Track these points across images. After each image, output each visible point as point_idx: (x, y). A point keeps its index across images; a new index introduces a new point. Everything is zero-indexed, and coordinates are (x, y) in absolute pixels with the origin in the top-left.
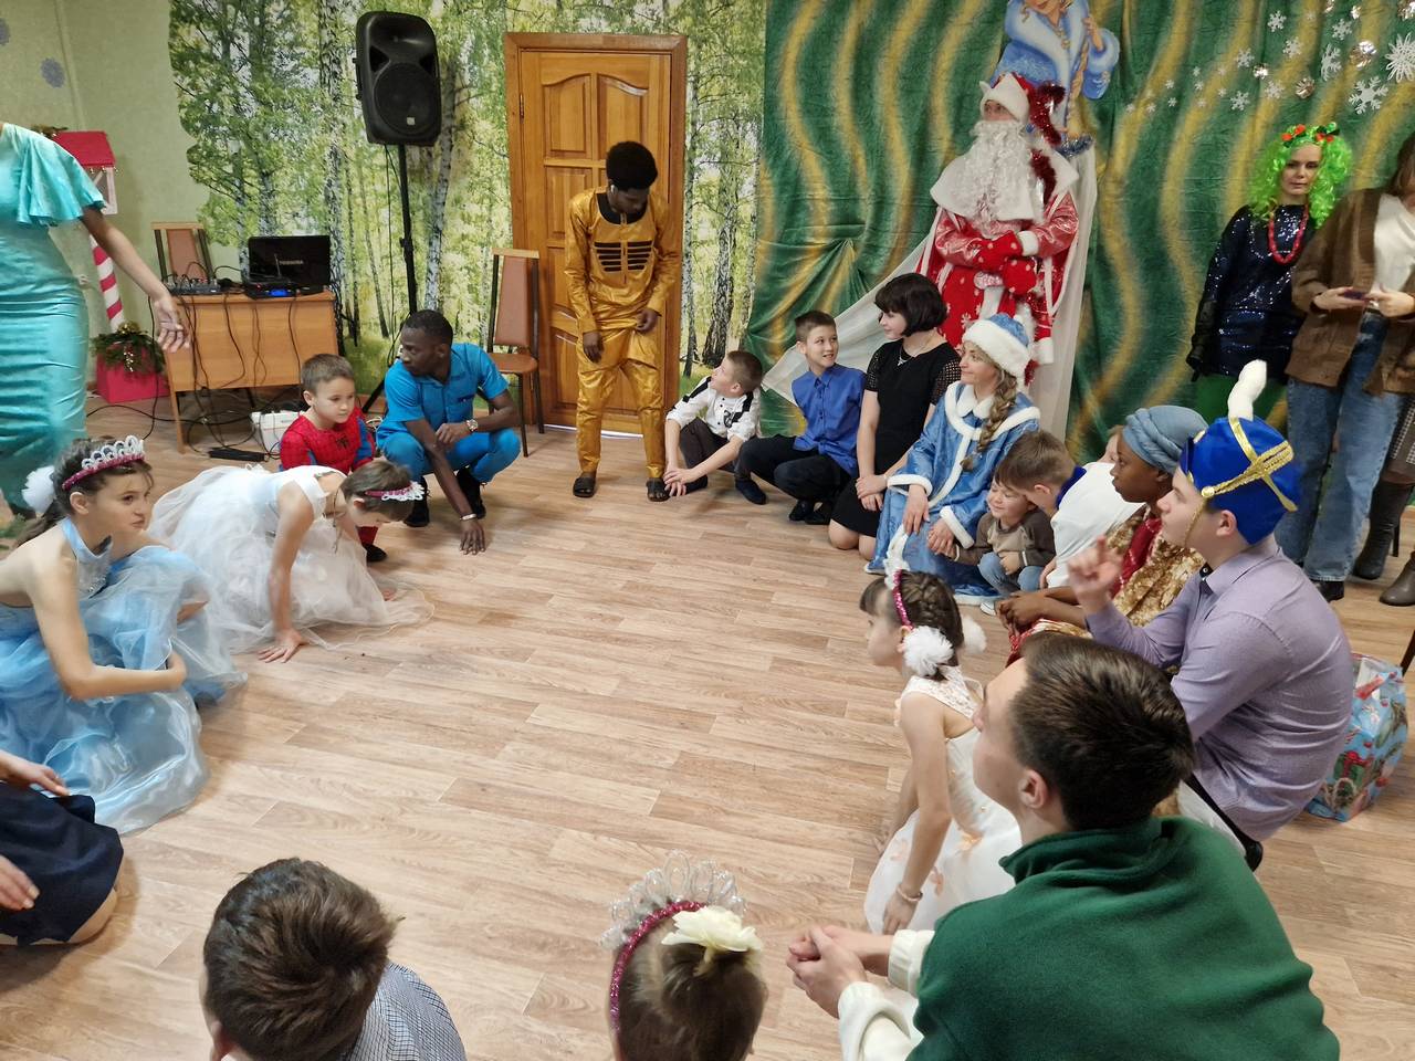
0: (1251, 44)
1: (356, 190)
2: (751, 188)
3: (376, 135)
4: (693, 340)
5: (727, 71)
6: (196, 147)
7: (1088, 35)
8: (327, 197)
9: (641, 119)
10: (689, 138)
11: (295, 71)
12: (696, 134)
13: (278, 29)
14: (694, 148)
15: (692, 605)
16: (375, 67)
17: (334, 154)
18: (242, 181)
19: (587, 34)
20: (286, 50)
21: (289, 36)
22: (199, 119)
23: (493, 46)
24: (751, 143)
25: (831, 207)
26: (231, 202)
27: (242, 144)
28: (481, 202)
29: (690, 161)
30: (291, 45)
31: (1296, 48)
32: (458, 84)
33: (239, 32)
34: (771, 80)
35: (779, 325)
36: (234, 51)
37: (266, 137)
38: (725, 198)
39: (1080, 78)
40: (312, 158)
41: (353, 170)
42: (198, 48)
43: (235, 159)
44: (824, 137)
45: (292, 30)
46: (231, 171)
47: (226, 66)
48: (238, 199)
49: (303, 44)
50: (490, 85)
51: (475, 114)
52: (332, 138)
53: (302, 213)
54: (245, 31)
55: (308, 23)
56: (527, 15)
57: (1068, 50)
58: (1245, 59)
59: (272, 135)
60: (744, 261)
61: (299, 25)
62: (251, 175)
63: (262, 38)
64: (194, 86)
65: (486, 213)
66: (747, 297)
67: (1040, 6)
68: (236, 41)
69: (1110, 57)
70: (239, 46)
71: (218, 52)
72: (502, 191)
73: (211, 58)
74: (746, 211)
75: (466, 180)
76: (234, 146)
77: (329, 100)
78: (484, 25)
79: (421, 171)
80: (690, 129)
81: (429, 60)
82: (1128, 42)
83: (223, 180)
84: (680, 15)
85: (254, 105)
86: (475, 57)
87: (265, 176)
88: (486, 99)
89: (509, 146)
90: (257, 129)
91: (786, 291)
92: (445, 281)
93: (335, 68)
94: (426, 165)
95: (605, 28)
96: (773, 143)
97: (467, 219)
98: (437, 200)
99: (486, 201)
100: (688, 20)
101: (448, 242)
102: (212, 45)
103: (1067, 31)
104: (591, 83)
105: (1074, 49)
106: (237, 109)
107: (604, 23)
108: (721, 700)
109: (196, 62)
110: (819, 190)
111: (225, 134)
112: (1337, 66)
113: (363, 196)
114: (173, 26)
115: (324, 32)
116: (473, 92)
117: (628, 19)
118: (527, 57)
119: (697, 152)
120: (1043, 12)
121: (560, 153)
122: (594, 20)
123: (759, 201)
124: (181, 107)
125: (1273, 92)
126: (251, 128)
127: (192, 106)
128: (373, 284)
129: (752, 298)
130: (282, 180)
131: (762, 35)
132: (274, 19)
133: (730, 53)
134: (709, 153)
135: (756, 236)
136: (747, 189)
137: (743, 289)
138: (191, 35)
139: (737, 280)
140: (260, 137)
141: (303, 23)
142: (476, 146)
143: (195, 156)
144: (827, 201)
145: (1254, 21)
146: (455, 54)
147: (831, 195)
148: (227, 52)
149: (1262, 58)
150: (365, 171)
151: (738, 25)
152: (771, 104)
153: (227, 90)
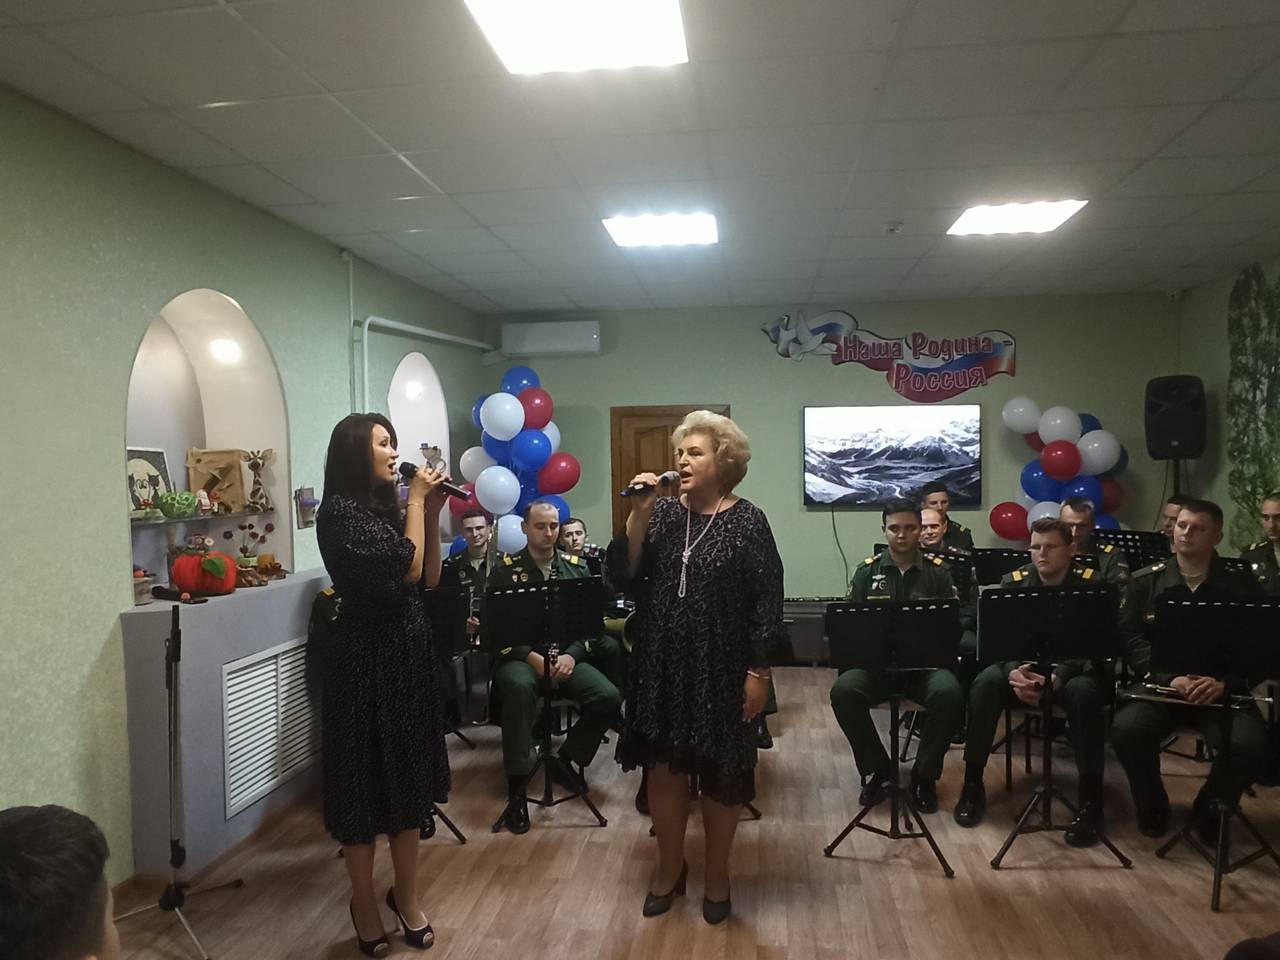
22: (1237, 450)
26: (1248, 515)
27: (1257, 468)
33: (1263, 379)
36: (1258, 393)
37: (1271, 460)
42: (1241, 395)
43: (1253, 481)
46: (1249, 490)
47: (1253, 407)
54: (1266, 378)
59: (1273, 458)
63: (1273, 383)
64: (1236, 424)
68: (1261, 386)
70: (1262, 391)
71: (1250, 397)
73: (1245, 401)
83: (1245, 497)
85: (1265, 435)
90: (1266, 454)
102: (1247, 392)
106: (1257, 441)
109: (1240, 407)
111: (1248, 460)
114: (1230, 381)
126: (1263, 454)
138: (1238, 386)
140: (1267, 460)
143: (1232, 478)
148: (1255, 396)
153: (1252, 426)
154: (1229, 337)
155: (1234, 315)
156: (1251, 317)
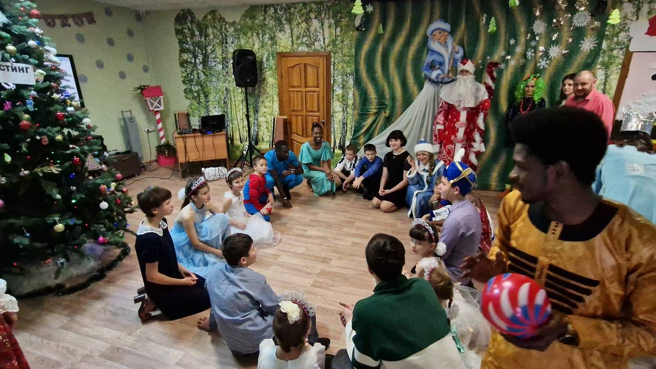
0: (505, 49)
1: (233, 100)
2: (352, 95)
3: (238, 85)
4: (335, 142)
5: (343, 61)
6: (186, 89)
7: (453, 48)
8: (224, 102)
9: (318, 76)
10: (332, 81)
11: (215, 66)
12: (334, 80)
13: (211, 53)
14: (334, 84)
15: (329, 226)
16: (238, 65)
17: (226, 89)
18: (199, 98)
19: (301, 52)
20: (212, 60)
21: (214, 56)
22: (187, 80)
23: (273, 57)
24: (351, 82)
25: (376, 101)
26: (196, 105)
27: (200, 87)
28: (270, 102)
29: (333, 88)
30: (214, 58)
31: (519, 50)
32: (263, 68)
33: (199, 55)
34: (357, 63)
35: (362, 137)
36: (197, 60)
37: (207, 85)
38: (344, 98)
39: (452, 60)
40: (219, 90)
41: (232, 94)
42: (187, 60)
43: (198, 92)
44: (374, 80)
45: (214, 54)
46: (196, 95)
47: (195, 65)
48: (198, 103)
49: (217, 58)
50: (272, 67)
51: (268, 76)
52: (226, 85)
53: (217, 107)
54: (201, 55)
55: (219, 51)
56: (283, 47)
57: (448, 52)
58: (503, 53)
59: (208, 85)
60: (350, 117)
61: (216, 52)
62: (202, 96)
63: (205, 57)
64: (186, 71)
65: (271, 105)
66: (352, 128)
67: (439, 39)
69: (461, 54)
70: (199, 59)
71: (193, 61)
72: (276, 99)
73: (191, 63)
74: (350, 102)
75: (266, 96)
76: (196, 88)
77: (225, 74)
78: (270, 50)
79: (252, 94)
80: (332, 78)
81: (254, 62)
82: (466, 49)
83: (194, 98)
84: (329, 45)
85: (203, 76)
86: (268, 60)
87: (206, 96)
88: (271, 72)
89: (278, 85)
90: (204, 83)
91: (364, 126)
92: (259, 126)
93: (226, 64)
94: (253, 91)
95: (306, 49)
96: (358, 82)
97: (265, 107)
98: (256, 101)
99: (271, 102)
100: (331, 46)
101: (260, 114)
102: (191, 59)
103: (447, 46)
104: (302, 66)
105: (450, 52)
106: (198, 77)
107: (306, 48)
108: (335, 255)
109: (187, 64)
110: (373, 95)
111: (195, 85)
112: (533, 54)
113: (235, 101)
114: (180, 54)
115: (224, 54)
116: (267, 70)
117: (313, 47)
118: (283, 59)
119: (335, 85)
120: (440, 41)
121: (293, 87)
122: (303, 47)
123: (354, 99)
124: (182, 77)
125: (513, 63)
126: (202, 82)
127: (185, 77)
128: (238, 128)
129: (353, 129)
130: (211, 97)
131: (354, 50)
132: (209, 51)
133: (344, 56)
134: (338, 85)
135: (354, 110)
136: (351, 96)
137: (350, 126)
138: (185, 56)
139: (348, 123)
140: (205, 85)
141: (218, 52)
142: (268, 85)
143: (186, 91)
144: (375, 99)
145: (505, 43)
146: (262, 59)
147: (376, 97)
148: (195, 61)
149: (508, 54)
150: (235, 94)
151: (346, 48)
152: (357, 71)
153: (195, 72)
154: (177, 37)
155: (179, 27)
156: (189, 30)
